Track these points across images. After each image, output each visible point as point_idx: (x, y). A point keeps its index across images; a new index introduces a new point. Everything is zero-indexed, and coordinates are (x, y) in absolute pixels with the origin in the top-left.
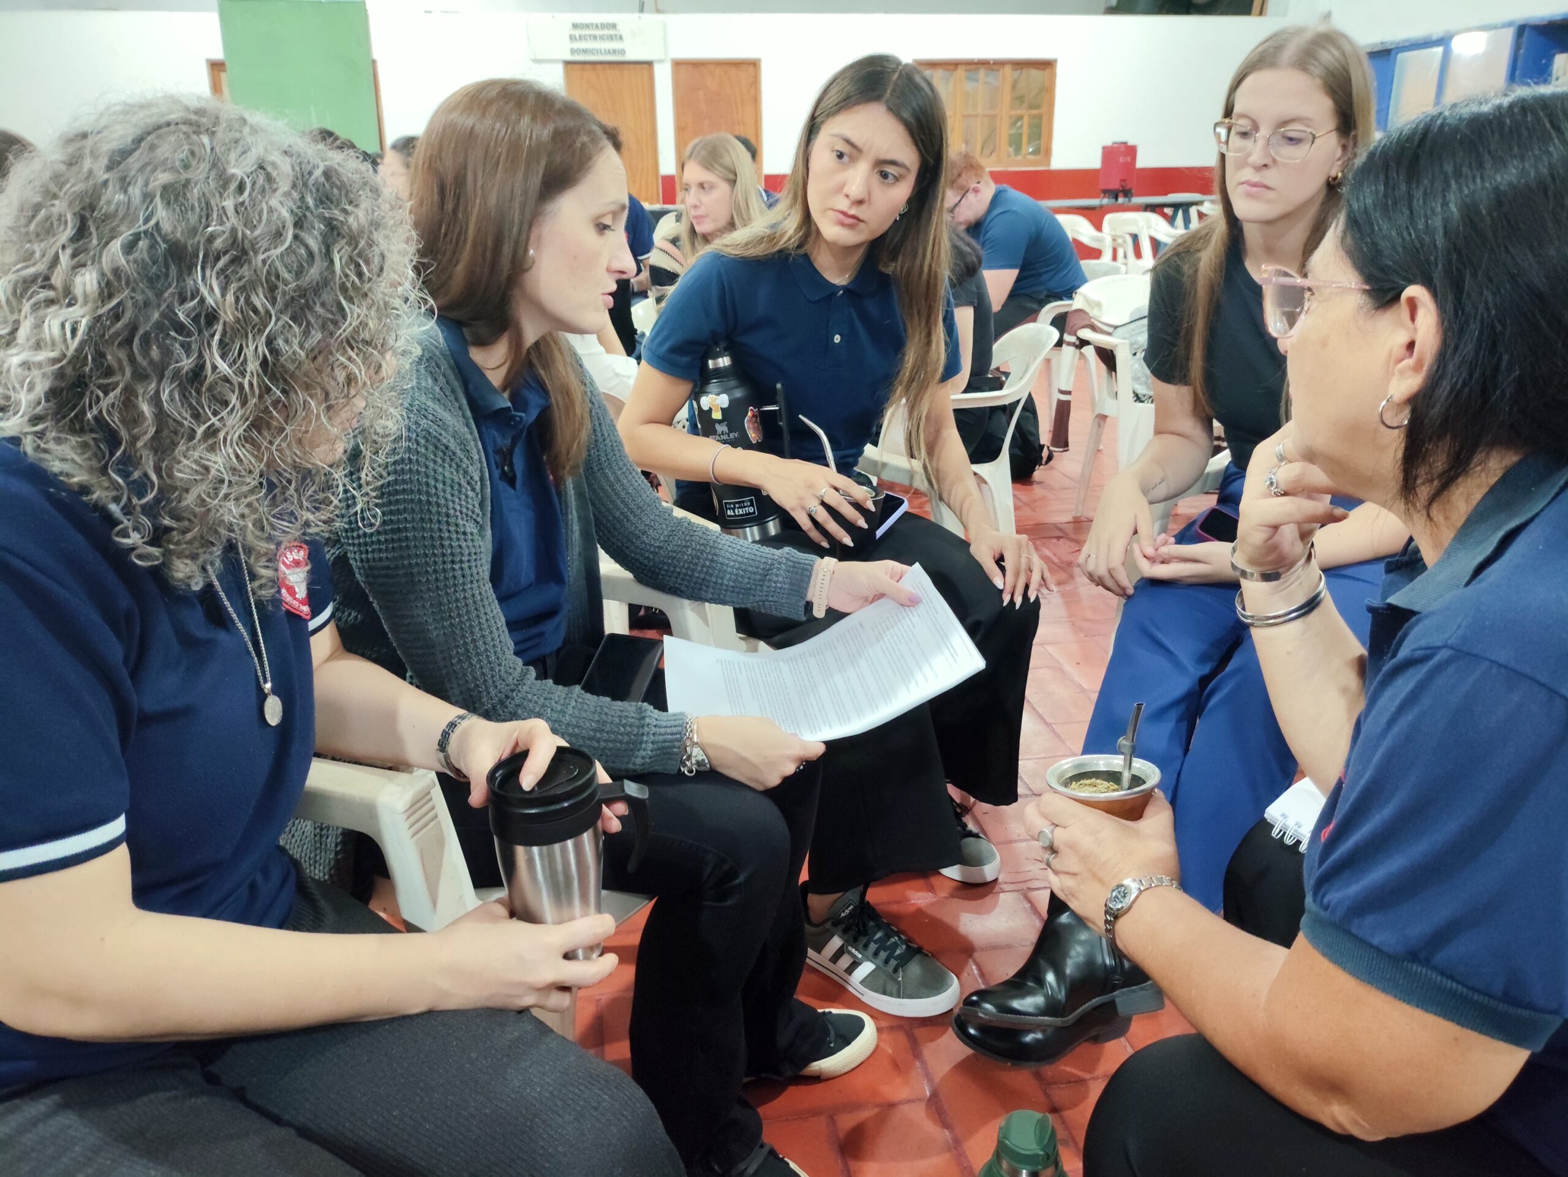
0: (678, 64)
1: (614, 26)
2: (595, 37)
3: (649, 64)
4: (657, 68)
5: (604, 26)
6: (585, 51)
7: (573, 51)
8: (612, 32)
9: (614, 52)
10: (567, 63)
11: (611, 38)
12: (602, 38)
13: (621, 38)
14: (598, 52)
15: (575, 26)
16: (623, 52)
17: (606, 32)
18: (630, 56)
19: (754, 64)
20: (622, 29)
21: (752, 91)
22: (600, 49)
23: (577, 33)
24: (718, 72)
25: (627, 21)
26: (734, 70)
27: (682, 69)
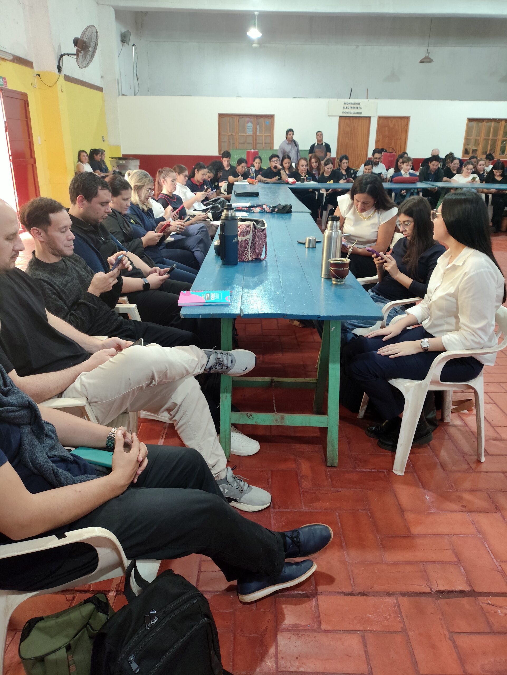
0: (380, 118)
1: (359, 104)
2: (352, 108)
3: (370, 118)
4: (372, 119)
5: (355, 104)
6: (348, 113)
7: (343, 113)
8: (358, 106)
9: (358, 113)
10: (340, 117)
11: (357, 108)
12: (354, 108)
13: (361, 108)
15: (345, 104)
16: (361, 113)
17: (356, 106)
18: (362, 115)
19: (407, 118)
20: (361, 105)
21: (406, 128)
22: (353, 112)
23: (346, 106)
24: (394, 120)
25: (363, 102)
26: (400, 120)
27: (381, 120)
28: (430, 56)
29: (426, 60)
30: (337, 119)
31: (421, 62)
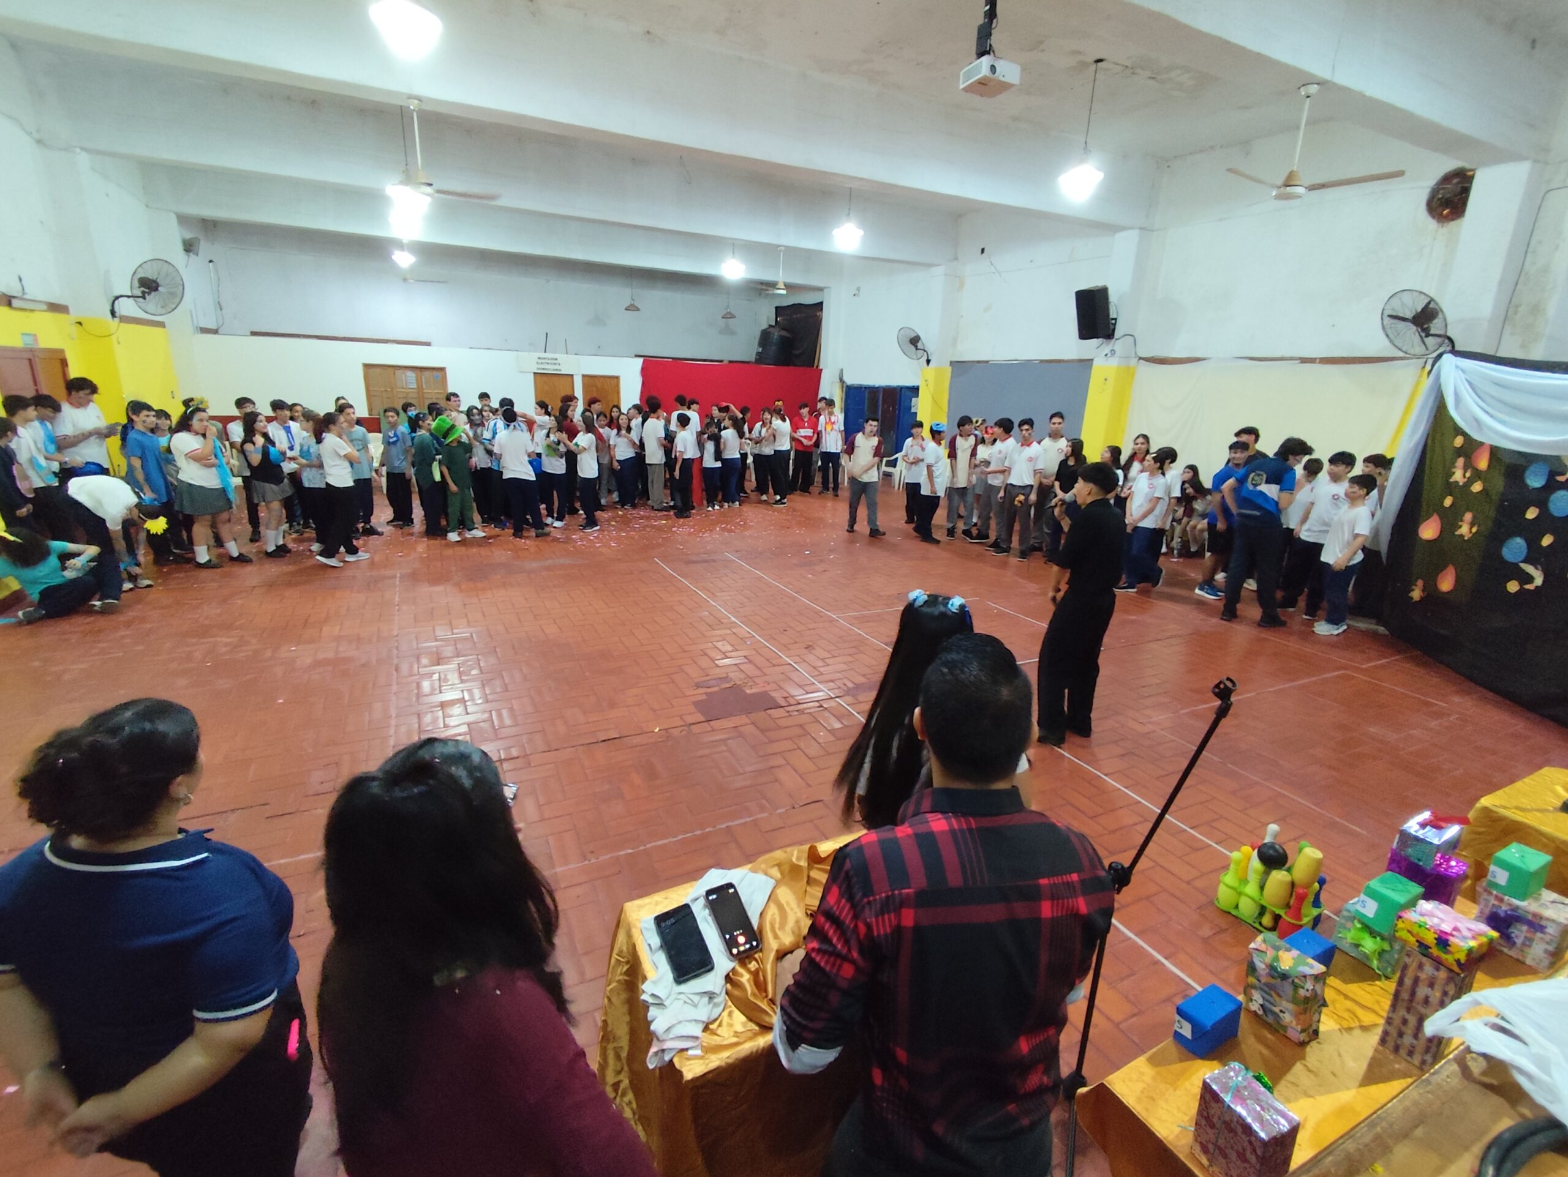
0: (584, 376)
1: (557, 359)
2: (548, 363)
3: (572, 375)
4: (575, 377)
5: (552, 359)
6: (543, 369)
7: (538, 369)
8: (556, 362)
9: (557, 370)
10: (535, 373)
11: (555, 364)
12: (551, 364)
13: (560, 364)
14: (549, 369)
15: (540, 358)
16: (560, 370)
17: (553, 361)
18: (562, 372)
19: (617, 378)
20: (560, 361)
21: (615, 388)
22: (550, 369)
23: (540, 361)
24: (602, 379)
25: (561, 357)
26: (608, 380)
27: (586, 378)
28: (636, 304)
29: (632, 308)
30: (531, 377)
31: (626, 309)
